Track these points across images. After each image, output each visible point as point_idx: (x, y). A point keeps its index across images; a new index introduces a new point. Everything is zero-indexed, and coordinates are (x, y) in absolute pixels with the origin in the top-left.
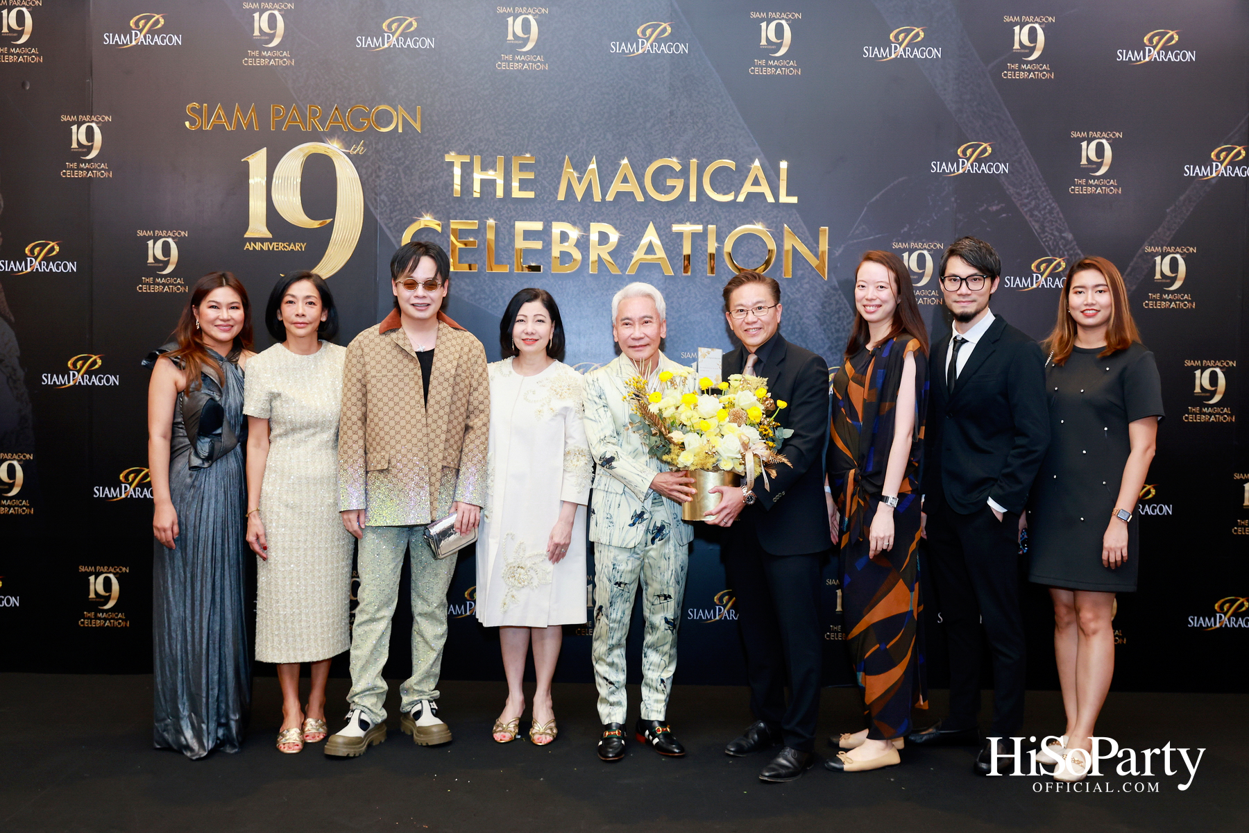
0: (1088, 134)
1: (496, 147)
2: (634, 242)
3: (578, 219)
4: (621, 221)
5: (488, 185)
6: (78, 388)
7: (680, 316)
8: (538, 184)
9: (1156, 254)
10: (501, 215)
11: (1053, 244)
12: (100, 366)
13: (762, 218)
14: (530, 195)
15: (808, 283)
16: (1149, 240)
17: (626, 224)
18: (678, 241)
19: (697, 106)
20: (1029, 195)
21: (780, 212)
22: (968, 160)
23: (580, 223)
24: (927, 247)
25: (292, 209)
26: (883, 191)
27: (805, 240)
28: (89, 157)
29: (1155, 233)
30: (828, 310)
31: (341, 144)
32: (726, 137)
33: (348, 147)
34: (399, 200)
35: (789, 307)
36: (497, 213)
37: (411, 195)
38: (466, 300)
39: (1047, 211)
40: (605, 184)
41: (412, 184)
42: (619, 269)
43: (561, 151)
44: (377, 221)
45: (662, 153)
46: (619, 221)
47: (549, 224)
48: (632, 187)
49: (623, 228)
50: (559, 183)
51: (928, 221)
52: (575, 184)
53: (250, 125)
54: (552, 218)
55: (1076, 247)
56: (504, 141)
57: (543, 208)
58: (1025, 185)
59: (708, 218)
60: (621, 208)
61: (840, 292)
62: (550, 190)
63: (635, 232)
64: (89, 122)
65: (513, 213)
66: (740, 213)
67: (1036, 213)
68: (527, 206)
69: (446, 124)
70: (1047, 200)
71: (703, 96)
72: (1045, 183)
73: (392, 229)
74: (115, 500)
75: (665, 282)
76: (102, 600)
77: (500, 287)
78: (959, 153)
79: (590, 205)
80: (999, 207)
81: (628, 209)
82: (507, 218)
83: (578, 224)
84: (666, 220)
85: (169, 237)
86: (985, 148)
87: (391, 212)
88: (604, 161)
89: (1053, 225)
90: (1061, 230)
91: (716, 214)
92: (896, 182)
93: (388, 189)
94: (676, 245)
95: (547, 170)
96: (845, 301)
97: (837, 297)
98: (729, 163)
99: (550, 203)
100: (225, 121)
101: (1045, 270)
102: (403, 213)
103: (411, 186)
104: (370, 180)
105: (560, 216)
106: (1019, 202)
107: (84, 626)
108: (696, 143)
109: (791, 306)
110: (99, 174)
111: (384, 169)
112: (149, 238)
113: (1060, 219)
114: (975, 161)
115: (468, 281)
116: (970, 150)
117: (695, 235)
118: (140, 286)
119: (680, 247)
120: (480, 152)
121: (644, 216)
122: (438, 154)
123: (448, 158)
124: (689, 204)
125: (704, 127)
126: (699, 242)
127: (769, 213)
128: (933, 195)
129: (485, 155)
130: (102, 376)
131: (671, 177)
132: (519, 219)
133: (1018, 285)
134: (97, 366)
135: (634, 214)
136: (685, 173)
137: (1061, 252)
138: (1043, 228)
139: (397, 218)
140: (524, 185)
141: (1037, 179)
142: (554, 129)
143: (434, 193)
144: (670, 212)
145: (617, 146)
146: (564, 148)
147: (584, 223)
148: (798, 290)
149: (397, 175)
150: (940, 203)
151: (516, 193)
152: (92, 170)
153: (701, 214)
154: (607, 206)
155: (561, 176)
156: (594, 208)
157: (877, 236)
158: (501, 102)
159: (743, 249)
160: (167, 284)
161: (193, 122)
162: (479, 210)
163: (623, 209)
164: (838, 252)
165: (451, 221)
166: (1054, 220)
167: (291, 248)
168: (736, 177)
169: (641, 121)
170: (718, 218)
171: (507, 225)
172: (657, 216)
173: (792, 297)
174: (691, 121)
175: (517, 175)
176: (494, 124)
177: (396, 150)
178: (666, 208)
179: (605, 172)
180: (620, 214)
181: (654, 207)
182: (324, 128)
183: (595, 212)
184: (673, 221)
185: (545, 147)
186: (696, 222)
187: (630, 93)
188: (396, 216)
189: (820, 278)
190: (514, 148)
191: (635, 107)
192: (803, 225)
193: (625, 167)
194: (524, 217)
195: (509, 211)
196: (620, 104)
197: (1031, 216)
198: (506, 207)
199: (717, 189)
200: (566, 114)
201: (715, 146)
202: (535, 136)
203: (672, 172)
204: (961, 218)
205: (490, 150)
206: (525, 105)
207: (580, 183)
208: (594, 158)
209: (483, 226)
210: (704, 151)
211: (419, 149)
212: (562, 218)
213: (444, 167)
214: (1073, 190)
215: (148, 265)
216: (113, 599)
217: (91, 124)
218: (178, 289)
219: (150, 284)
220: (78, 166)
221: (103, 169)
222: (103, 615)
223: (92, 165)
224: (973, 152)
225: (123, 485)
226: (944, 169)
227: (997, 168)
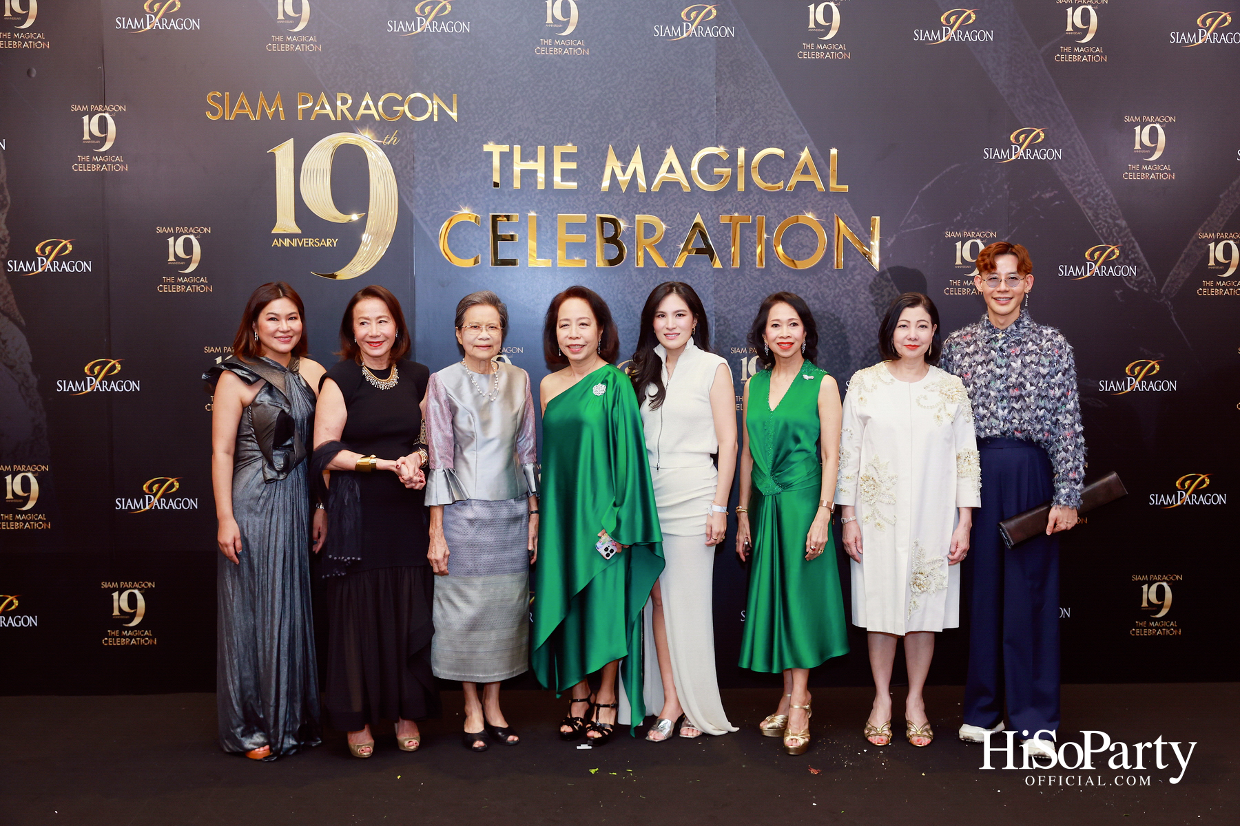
0: (1141, 119)
1: (537, 136)
2: (681, 234)
3: (622, 210)
4: (667, 212)
5: (529, 175)
6: (96, 394)
7: (730, 310)
8: (581, 175)
9: (1209, 241)
10: (543, 208)
11: (1106, 231)
12: (120, 371)
13: (813, 207)
14: (573, 185)
15: (860, 274)
16: (1202, 226)
17: (672, 215)
18: (726, 232)
19: (745, 92)
20: (1083, 181)
21: (830, 201)
22: (1021, 146)
23: (626, 216)
24: (980, 236)
25: (322, 203)
26: (936, 178)
27: (857, 230)
28: (102, 150)
29: (1209, 219)
30: (880, 302)
31: (373, 134)
32: (775, 124)
33: (381, 138)
34: (436, 193)
35: (840, 300)
36: (539, 205)
37: (448, 188)
39: (1100, 197)
40: (650, 173)
41: (449, 176)
42: (666, 262)
43: (604, 140)
44: (412, 215)
45: (709, 141)
46: (665, 212)
47: (593, 217)
48: (679, 176)
49: (669, 220)
50: (603, 173)
51: (982, 209)
52: (618, 172)
53: (276, 113)
54: (596, 210)
55: (1130, 234)
56: (544, 130)
57: (586, 200)
58: (1079, 171)
59: (756, 208)
60: (667, 199)
61: (892, 283)
62: (593, 181)
63: (682, 224)
64: (101, 112)
65: (556, 205)
66: (789, 204)
67: (1089, 200)
68: (570, 198)
69: (484, 112)
70: (1101, 186)
71: (750, 82)
72: (1098, 170)
73: (428, 223)
74: (139, 512)
75: (713, 276)
76: (127, 617)
77: (543, 283)
78: (1011, 139)
79: (635, 196)
80: (1052, 194)
81: (674, 200)
83: (623, 216)
84: (714, 211)
85: (191, 233)
86: (1039, 133)
87: (428, 205)
88: (649, 150)
89: (1107, 212)
90: (1115, 217)
91: (765, 204)
92: (948, 170)
93: (423, 182)
94: (724, 237)
95: (590, 160)
97: (889, 289)
98: (779, 152)
99: (593, 194)
100: (249, 111)
101: (1099, 258)
102: (440, 206)
103: (448, 178)
104: (405, 172)
105: (604, 208)
106: (1073, 189)
107: (108, 645)
108: (744, 131)
109: (843, 298)
110: (114, 167)
111: (419, 160)
112: (170, 235)
113: (1114, 207)
114: (1027, 147)
115: (509, 276)
116: (1023, 136)
117: (743, 226)
118: (161, 285)
119: (729, 239)
120: (520, 142)
121: (691, 207)
122: (476, 144)
123: (486, 148)
124: (737, 195)
125: (752, 114)
126: (748, 233)
128: (986, 182)
129: (525, 144)
130: (122, 382)
131: (718, 166)
132: (562, 211)
133: (1071, 273)
134: (116, 372)
135: (680, 205)
136: (732, 161)
137: (1115, 239)
138: (1096, 215)
139: (434, 211)
140: (566, 175)
141: (1091, 165)
142: (597, 118)
143: (472, 185)
144: (718, 202)
145: (662, 134)
146: (608, 136)
147: (629, 215)
148: (849, 281)
149: (433, 167)
150: (993, 191)
151: (558, 184)
152: (106, 163)
153: (750, 204)
154: (653, 197)
155: (604, 166)
156: (639, 199)
157: (929, 225)
158: (541, 89)
159: (793, 240)
160: (189, 284)
161: (215, 112)
162: (520, 203)
163: (669, 200)
164: (890, 242)
165: (491, 214)
166: (1108, 207)
167: (322, 244)
168: (785, 166)
169: (687, 108)
170: (767, 208)
171: (549, 217)
172: (704, 206)
173: (843, 289)
174: (739, 108)
175: (558, 166)
176: (534, 112)
177: (431, 140)
178: (713, 198)
179: (650, 162)
180: (666, 205)
181: (701, 198)
182: (354, 118)
183: (641, 203)
184: (721, 211)
185: (588, 136)
186: (744, 212)
187: (674, 79)
188: (432, 210)
189: (871, 270)
190: (555, 137)
191: (680, 93)
192: (854, 215)
193: (671, 156)
194: (567, 210)
195: (551, 204)
196: (664, 90)
197: (1084, 203)
198: (548, 199)
199: (766, 178)
200: (609, 102)
201: (763, 133)
202: (577, 125)
203: (719, 161)
204: (1014, 205)
205: (530, 140)
206: (566, 92)
207: (624, 174)
208: (638, 148)
209: (525, 219)
210: (752, 139)
211: (456, 139)
212: (606, 209)
213: (483, 157)
214: (1127, 176)
215: (169, 263)
216: (139, 616)
217: (103, 114)
218: (202, 289)
219: (171, 284)
220: (91, 159)
221: (118, 162)
222: (128, 632)
223: (105, 158)
224: (1026, 138)
225: (147, 496)
226: (996, 156)
227: (1050, 154)
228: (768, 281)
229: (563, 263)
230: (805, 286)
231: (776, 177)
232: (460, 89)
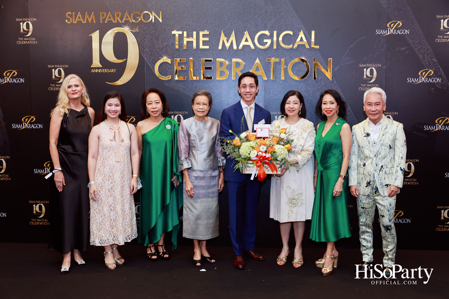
0: (444, 16)
1: (193, 27)
2: (251, 66)
3: (227, 57)
5: (190, 43)
6: (26, 129)
8: (210, 43)
10: (195, 56)
11: (428, 64)
12: (35, 120)
13: (304, 55)
14: (207, 47)
15: (324, 82)
17: (247, 59)
18: (269, 65)
19: (277, 8)
20: (418, 43)
21: (311, 52)
22: (392, 28)
23: (228, 59)
24: (374, 66)
25: (110, 56)
26: (355, 43)
27: (322, 64)
28: (28, 36)
31: (129, 28)
32: (289, 21)
33: (132, 29)
34: (153, 51)
35: (315, 92)
36: (194, 55)
37: (158, 48)
38: (182, 91)
39: (426, 50)
40: (238, 42)
41: (159, 44)
43: (220, 29)
44: (144, 60)
45: (262, 29)
46: (244, 57)
47: (215, 59)
48: (250, 43)
49: (246, 61)
50: (219, 42)
51: (375, 55)
52: (226, 42)
53: (92, 21)
54: (216, 57)
55: (438, 65)
56: (196, 25)
57: (212, 53)
58: (417, 39)
59: (281, 55)
60: (245, 52)
61: (337, 85)
62: (215, 45)
63: (251, 62)
64: (27, 21)
65: (200, 55)
66: (295, 53)
67: (421, 51)
68: (206, 52)
69: (172, 18)
70: (426, 45)
71: (279, 4)
72: (425, 38)
73: (151, 63)
74: (43, 174)
75: (264, 83)
76: (39, 214)
77: (195, 86)
78: (388, 26)
79: (232, 51)
80: (405, 48)
81: (248, 52)
82: (198, 57)
83: (227, 59)
84: (264, 56)
85: (61, 67)
86: (399, 23)
87: (150, 56)
88: (238, 32)
89: (428, 56)
90: (432, 57)
92: (361, 39)
93: (149, 46)
94: (268, 67)
95: (214, 37)
96: (339, 89)
99: (215, 51)
100: (82, 19)
101: (425, 75)
102: (155, 56)
103: (158, 45)
104: (141, 42)
106: (414, 46)
107: (32, 225)
108: (276, 24)
110: (32, 42)
111: (147, 38)
112: (53, 68)
113: (432, 53)
114: (395, 29)
115: (182, 83)
116: (393, 24)
117: (275, 63)
118: (50, 88)
119: (270, 68)
120: (186, 30)
121: (255, 55)
122: (169, 31)
123: (173, 32)
124: (273, 50)
125: (280, 17)
126: (278, 66)
127: (307, 53)
128: (377, 44)
129: (188, 31)
130: (36, 124)
131: (266, 39)
132: (203, 57)
133: (413, 81)
134: (33, 121)
135: (250, 54)
136: (271, 37)
137: (432, 67)
138: (424, 57)
139: (153, 58)
140: (205, 43)
141: (422, 36)
142: (217, 20)
143: (167, 47)
144: (266, 53)
145: (243, 26)
146: (221, 27)
147: (230, 59)
148: (319, 85)
149: (152, 40)
150: (380, 47)
151: (201, 46)
152: (29, 41)
153: (278, 54)
154: (239, 51)
155: (220, 39)
156: (234, 52)
157: (353, 62)
158: (195, 8)
159: (296, 68)
160: (60, 87)
161: (69, 20)
162: (186, 54)
164: (337, 69)
165: (175, 59)
166: (429, 53)
167: (110, 71)
168: (293, 38)
169: (253, 15)
170: (286, 55)
171: (198, 60)
172: (260, 55)
173: (317, 88)
174: (274, 15)
175: (202, 39)
176: (192, 18)
177: (152, 30)
178: (264, 52)
179: (238, 37)
180: (245, 55)
181: (259, 51)
182: (122, 21)
183: (234, 54)
184: (267, 57)
185: (213, 27)
186: (276, 57)
187: (248, 4)
188: (152, 57)
189: (328, 80)
190: (200, 28)
191: (250, 9)
192: (321, 58)
193: (247, 35)
194: (205, 57)
195: (198, 54)
196: (244, 8)
197: (419, 52)
198: (197, 53)
199: (285, 43)
200: (222, 13)
201: (284, 25)
202: (209, 23)
203: (266, 37)
204: (388, 53)
205: (190, 29)
206: (204, 10)
207: (228, 42)
208: (234, 31)
209: (188, 61)
210: (280, 27)
211: (161, 29)
212: (220, 57)
213: (172, 36)
214: (437, 40)
215: (53, 79)
216: (43, 214)
219: (54, 87)
220: (23, 39)
221: (33, 40)
222: (39, 220)
223: (29, 39)
225: (45, 168)
226: (381, 33)
227: (404, 32)
228: (286, 85)
230: (301, 87)
231: (289, 42)
232: (163, 9)
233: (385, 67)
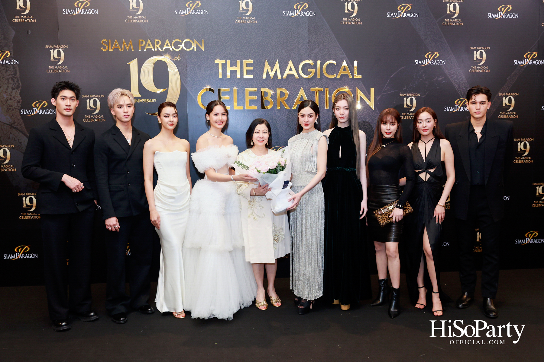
0: (477, 48)
1: (236, 56)
2: (295, 95)
3: (271, 86)
4: (289, 87)
5: (233, 72)
8: (254, 72)
9: (503, 96)
10: (239, 86)
11: (463, 93)
13: (347, 84)
14: (251, 77)
15: (366, 111)
16: (500, 91)
17: (291, 88)
18: (313, 95)
19: (320, 38)
20: (454, 73)
21: (354, 82)
22: (429, 59)
23: (273, 88)
24: (414, 95)
25: (149, 85)
26: (396, 73)
27: (365, 93)
28: (59, 64)
29: (503, 88)
31: (170, 56)
32: (332, 51)
33: (173, 58)
34: (196, 80)
36: (238, 84)
37: (201, 78)
40: (282, 71)
42: (289, 107)
43: (263, 58)
44: (186, 89)
45: (306, 58)
47: (260, 89)
48: (294, 72)
49: (290, 90)
50: (263, 71)
51: (414, 84)
52: (270, 71)
53: (130, 48)
54: (261, 86)
56: (239, 54)
57: (257, 82)
58: (452, 69)
59: (325, 85)
60: (289, 82)
62: (259, 75)
63: (295, 91)
64: (58, 48)
65: (244, 84)
66: (338, 83)
67: (456, 80)
68: (250, 81)
69: (215, 47)
70: (461, 75)
71: (322, 34)
72: (460, 69)
73: (193, 92)
77: (240, 116)
78: (426, 56)
79: (276, 80)
80: (442, 78)
81: (292, 82)
82: (242, 87)
83: (271, 89)
84: (308, 86)
85: (96, 97)
86: (436, 54)
87: (193, 85)
88: (282, 62)
89: (463, 85)
90: (466, 87)
91: (328, 83)
92: (401, 69)
93: (191, 75)
94: (312, 97)
95: (258, 66)
98: (334, 62)
99: (260, 80)
100: (119, 47)
101: (460, 104)
102: (198, 85)
103: (201, 74)
104: (183, 72)
105: (264, 85)
106: (450, 76)
108: (320, 54)
110: (64, 71)
111: (189, 67)
112: (87, 98)
113: (466, 83)
114: (432, 60)
116: (430, 55)
117: (320, 92)
118: (84, 119)
119: (314, 97)
120: (229, 59)
121: (299, 85)
122: (212, 60)
123: (216, 61)
124: (317, 79)
125: (323, 47)
126: (322, 95)
127: (350, 82)
128: (416, 74)
129: (232, 60)
131: (310, 68)
132: (247, 87)
133: (449, 110)
135: (295, 84)
136: (315, 66)
138: (459, 86)
139: (196, 87)
140: (249, 72)
141: (457, 67)
142: (261, 49)
143: (210, 77)
144: (310, 83)
145: (287, 55)
146: (265, 56)
147: (274, 88)
148: (362, 114)
149: (194, 69)
150: (418, 77)
151: (245, 76)
152: (61, 69)
153: (322, 83)
154: (283, 80)
155: (264, 68)
156: (278, 82)
157: (394, 91)
158: (238, 37)
160: (96, 118)
161: (105, 48)
162: (230, 84)
163: (290, 82)
164: (378, 98)
165: (218, 88)
166: (463, 83)
167: (150, 101)
168: (336, 68)
169: (297, 45)
170: (329, 85)
171: (242, 89)
172: (304, 84)
174: (318, 45)
175: (245, 68)
176: (235, 47)
177: (194, 58)
178: (307, 81)
179: (282, 66)
180: (289, 84)
181: (303, 81)
182: (162, 49)
183: (279, 83)
184: (311, 86)
185: (257, 56)
186: (320, 86)
187: (292, 33)
188: (194, 87)
189: (371, 109)
190: (244, 57)
191: (294, 38)
192: (364, 87)
193: (291, 64)
194: (249, 86)
195: (242, 84)
196: (287, 37)
197: (455, 82)
198: (241, 82)
199: (329, 73)
200: (265, 42)
201: (328, 55)
202: (253, 52)
203: (310, 65)
204: (427, 83)
205: (234, 58)
206: (248, 38)
207: (272, 71)
208: (277, 61)
209: (232, 90)
210: (323, 57)
211: (203, 58)
212: (265, 86)
213: (215, 65)
214: (471, 71)
215: (87, 110)
217: (59, 49)
218: (101, 120)
219: (88, 118)
220: (54, 67)
221: (65, 69)
223: (60, 67)
224: (432, 56)
226: (420, 63)
227: (441, 62)
228: (330, 114)
229: (248, 108)
231: (333, 72)
232: (205, 37)
233: (424, 96)
